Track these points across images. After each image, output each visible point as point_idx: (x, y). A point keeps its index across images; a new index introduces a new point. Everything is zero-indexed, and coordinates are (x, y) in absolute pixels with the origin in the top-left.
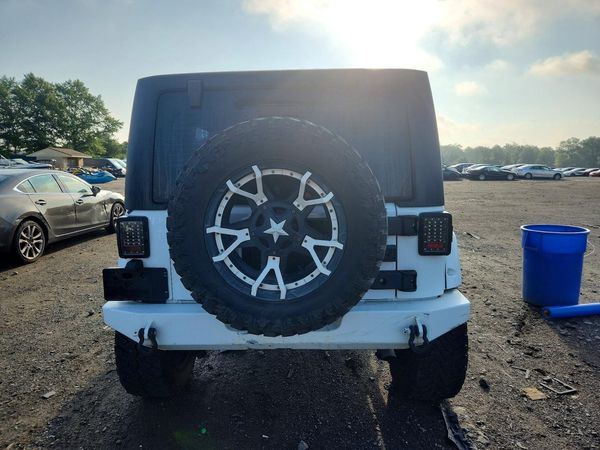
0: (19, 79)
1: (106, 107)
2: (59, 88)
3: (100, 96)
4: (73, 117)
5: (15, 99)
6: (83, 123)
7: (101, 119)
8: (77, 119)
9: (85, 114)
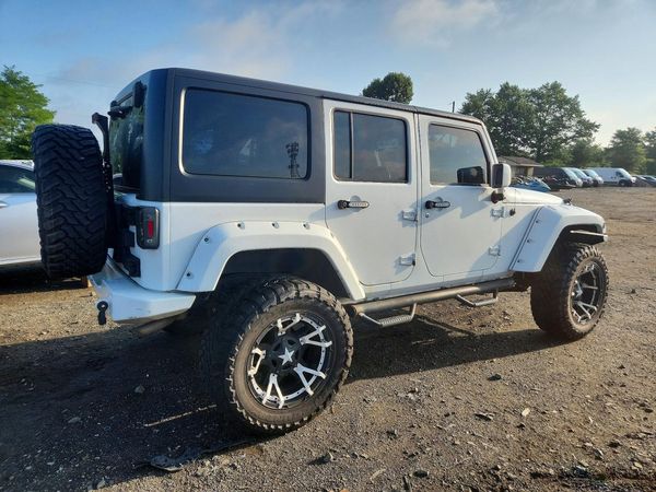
0: (495, 90)
1: (582, 108)
2: (534, 94)
3: (577, 97)
4: (543, 123)
5: (488, 111)
6: (552, 128)
7: (573, 123)
8: (546, 125)
9: (556, 119)
